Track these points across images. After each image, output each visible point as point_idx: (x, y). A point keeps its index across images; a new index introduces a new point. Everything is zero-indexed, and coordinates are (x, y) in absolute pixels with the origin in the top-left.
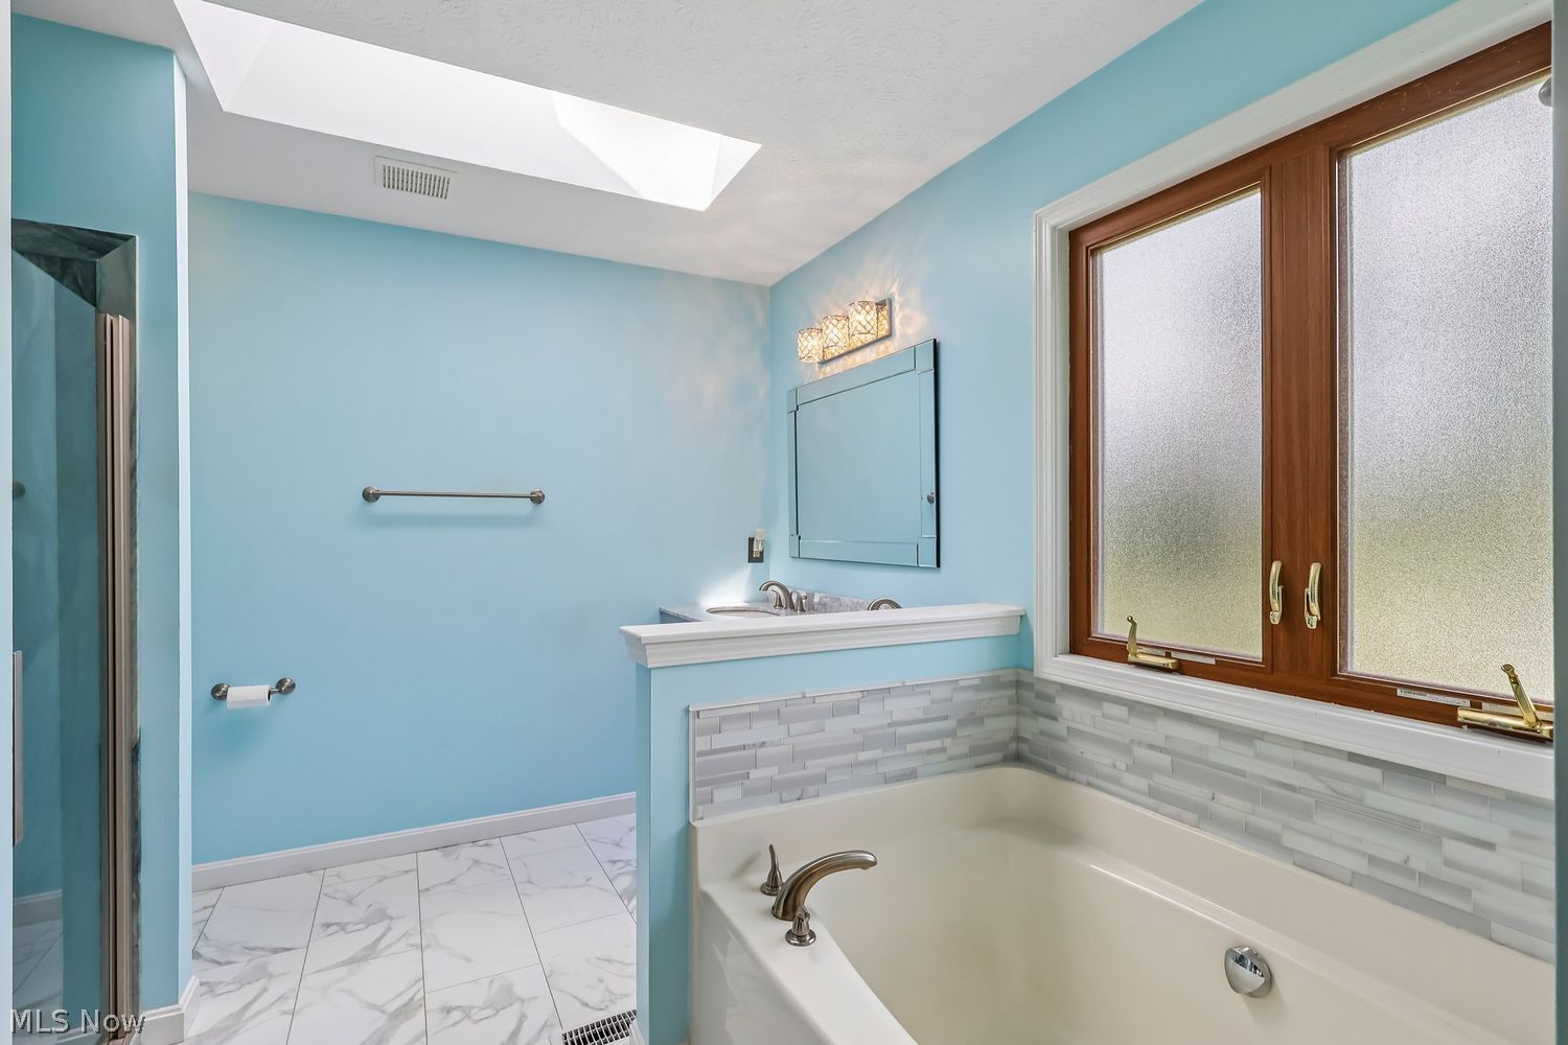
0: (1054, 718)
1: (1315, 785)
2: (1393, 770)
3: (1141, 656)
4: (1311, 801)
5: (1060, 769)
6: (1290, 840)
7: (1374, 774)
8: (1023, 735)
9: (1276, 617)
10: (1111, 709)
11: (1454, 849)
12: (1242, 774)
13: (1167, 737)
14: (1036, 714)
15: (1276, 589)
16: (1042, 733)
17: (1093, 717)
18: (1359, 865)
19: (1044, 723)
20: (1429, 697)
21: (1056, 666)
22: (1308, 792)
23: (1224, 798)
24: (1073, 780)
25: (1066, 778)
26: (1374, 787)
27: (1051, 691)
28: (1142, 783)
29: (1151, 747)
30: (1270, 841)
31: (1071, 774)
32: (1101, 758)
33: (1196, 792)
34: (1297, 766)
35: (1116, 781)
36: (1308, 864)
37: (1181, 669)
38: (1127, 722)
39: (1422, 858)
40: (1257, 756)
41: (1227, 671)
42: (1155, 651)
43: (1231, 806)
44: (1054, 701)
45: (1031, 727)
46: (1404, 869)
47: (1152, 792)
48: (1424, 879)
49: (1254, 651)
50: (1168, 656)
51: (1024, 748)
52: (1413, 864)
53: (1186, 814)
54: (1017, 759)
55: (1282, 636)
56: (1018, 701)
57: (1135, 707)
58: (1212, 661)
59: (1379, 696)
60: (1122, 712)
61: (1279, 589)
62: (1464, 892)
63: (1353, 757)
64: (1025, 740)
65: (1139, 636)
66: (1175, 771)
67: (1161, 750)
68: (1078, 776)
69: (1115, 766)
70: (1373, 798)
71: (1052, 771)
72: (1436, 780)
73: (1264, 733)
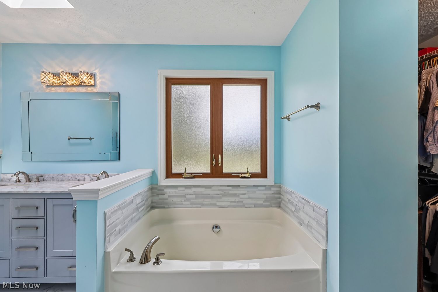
0: (164, 195)
1: (222, 193)
2: (233, 186)
3: (186, 176)
4: (221, 195)
5: (166, 206)
6: (218, 203)
7: (230, 188)
8: (154, 201)
9: (214, 164)
10: (179, 189)
11: (241, 196)
12: (209, 194)
13: (194, 191)
14: (158, 195)
15: (213, 159)
16: (160, 199)
17: (175, 192)
18: (229, 203)
19: (161, 197)
20: (236, 174)
21: (164, 182)
22: (220, 194)
23: (206, 200)
24: (170, 208)
25: (168, 208)
26: (230, 190)
27: (163, 188)
28: (188, 203)
29: (190, 194)
30: (214, 205)
31: (169, 206)
32: (178, 200)
33: (200, 201)
34: (219, 190)
35: (182, 204)
36: (221, 207)
37: (195, 177)
38: (184, 191)
39: (237, 199)
40: (212, 190)
41: (204, 176)
42: (189, 174)
43: (207, 201)
44: (164, 190)
45: (156, 199)
46: (235, 202)
47: (191, 204)
48: (238, 202)
49: (208, 171)
50: (192, 175)
51: (154, 204)
52: (236, 200)
53: (198, 206)
54: (153, 208)
55: (214, 168)
56: (152, 193)
57: (186, 187)
58: (201, 175)
59: (229, 176)
60: (183, 189)
61: (214, 159)
62: (242, 202)
63: (228, 186)
64: (155, 202)
65: (187, 172)
66: (196, 198)
67: (193, 194)
68: (171, 206)
69: (181, 201)
70: (231, 192)
71: (164, 208)
72: (238, 186)
73: (213, 186)
